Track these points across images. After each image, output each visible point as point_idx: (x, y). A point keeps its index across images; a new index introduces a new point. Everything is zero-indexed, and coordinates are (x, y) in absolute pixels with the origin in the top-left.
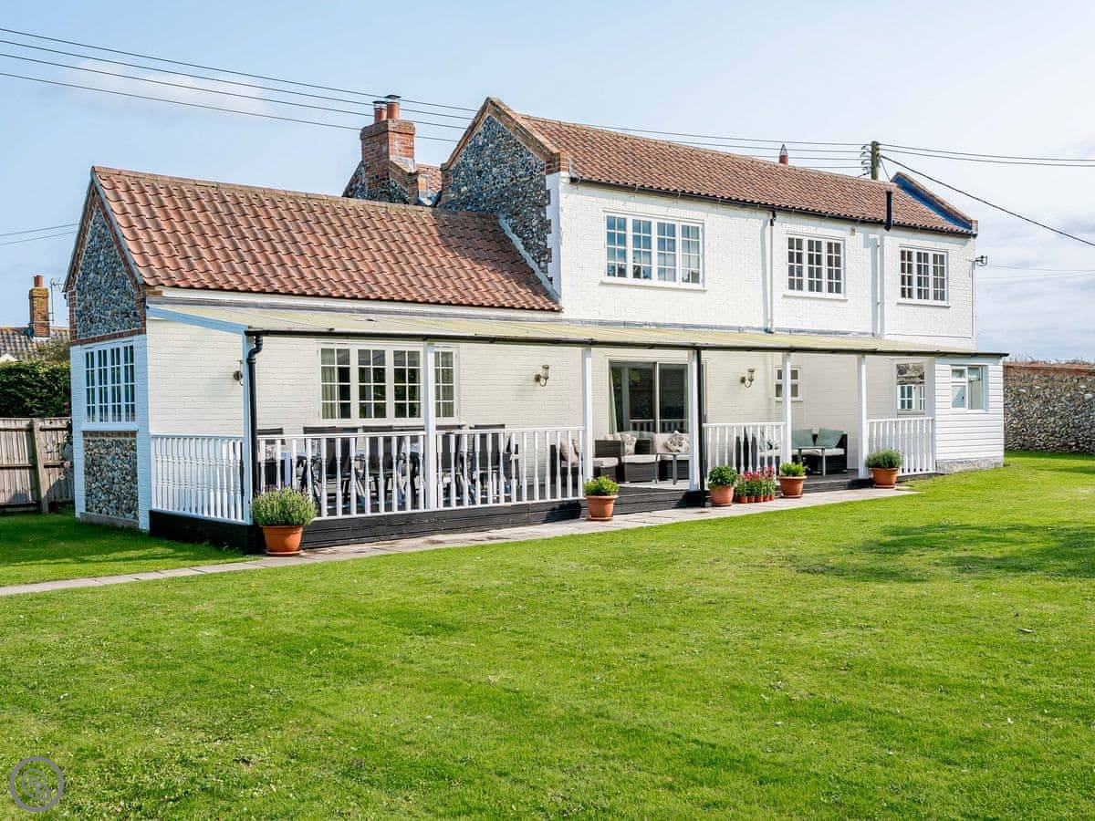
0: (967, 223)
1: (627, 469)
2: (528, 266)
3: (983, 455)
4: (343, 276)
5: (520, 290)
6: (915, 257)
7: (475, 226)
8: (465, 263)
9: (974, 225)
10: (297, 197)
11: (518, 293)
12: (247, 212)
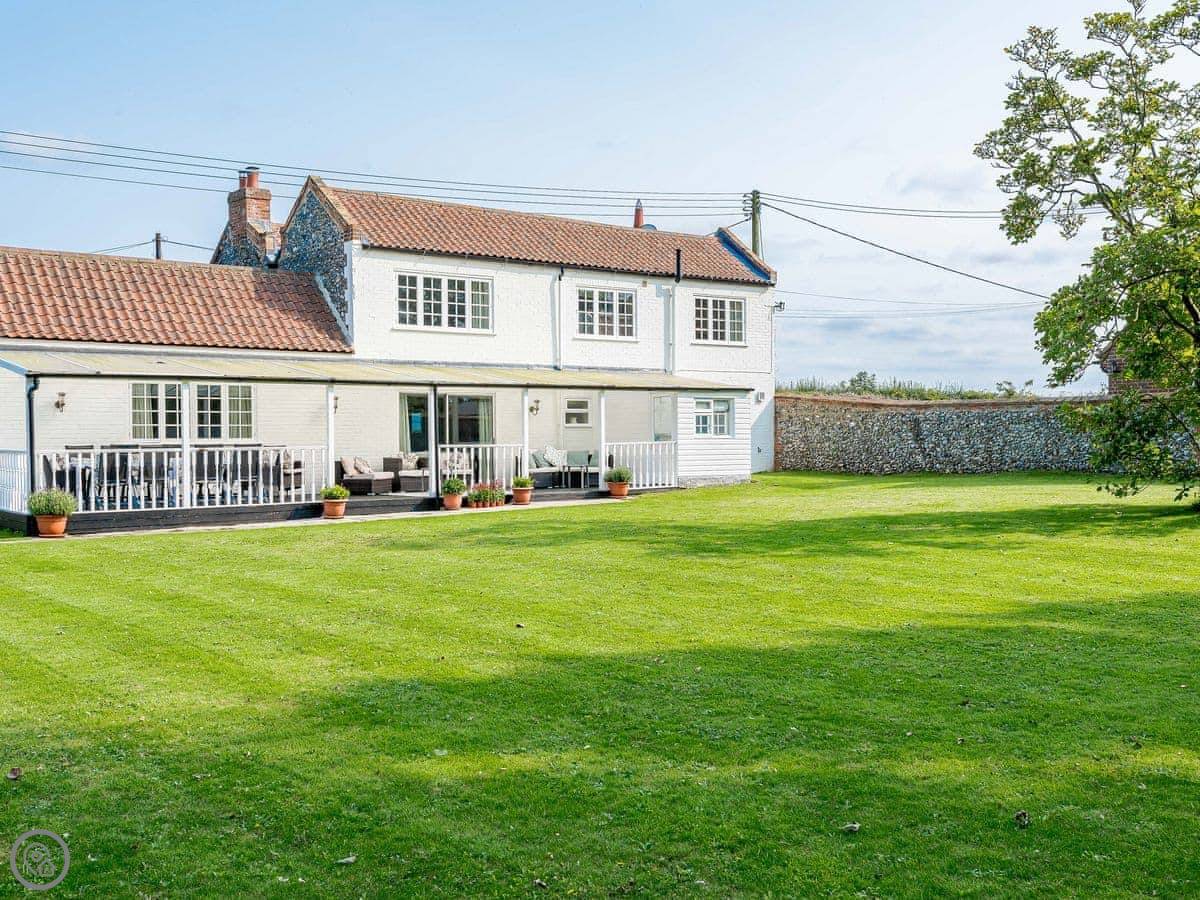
0: (765, 273)
1: (402, 482)
2: (332, 315)
3: (729, 473)
4: (156, 326)
5: (318, 335)
6: (710, 304)
7: (290, 281)
8: (272, 313)
9: (772, 275)
10: (129, 262)
11: (316, 337)
12: (82, 275)
